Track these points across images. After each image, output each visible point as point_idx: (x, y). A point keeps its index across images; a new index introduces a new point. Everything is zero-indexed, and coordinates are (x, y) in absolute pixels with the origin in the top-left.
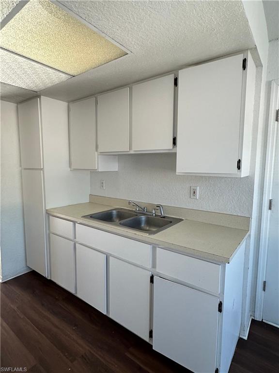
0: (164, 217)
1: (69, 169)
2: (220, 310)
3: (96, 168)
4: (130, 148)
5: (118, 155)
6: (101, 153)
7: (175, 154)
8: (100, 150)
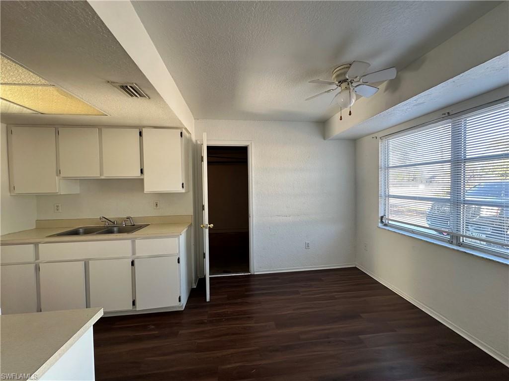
0: (134, 225)
1: (9, 194)
2: (179, 262)
3: (57, 191)
4: (101, 174)
5: (79, 179)
6: (63, 177)
7: (142, 180)
8: (62, 175)
